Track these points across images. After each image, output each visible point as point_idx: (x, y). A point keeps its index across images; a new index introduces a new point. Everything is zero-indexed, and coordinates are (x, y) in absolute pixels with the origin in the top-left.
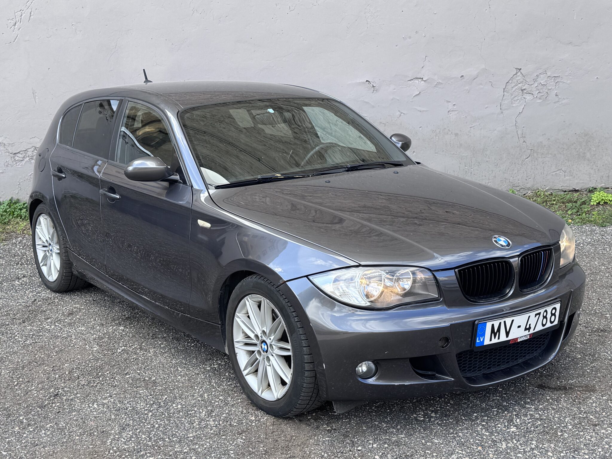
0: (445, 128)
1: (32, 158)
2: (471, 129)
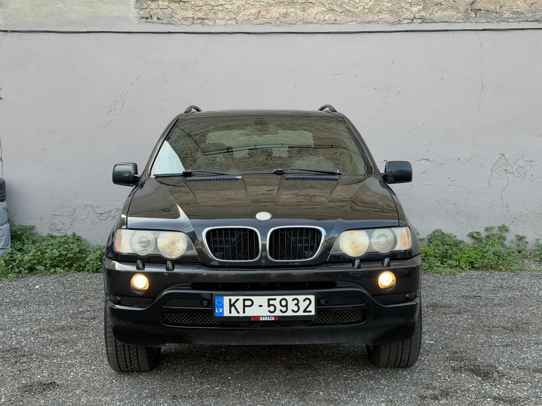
0: (446, 199)
1: (114, 218)
2: (467, 200)
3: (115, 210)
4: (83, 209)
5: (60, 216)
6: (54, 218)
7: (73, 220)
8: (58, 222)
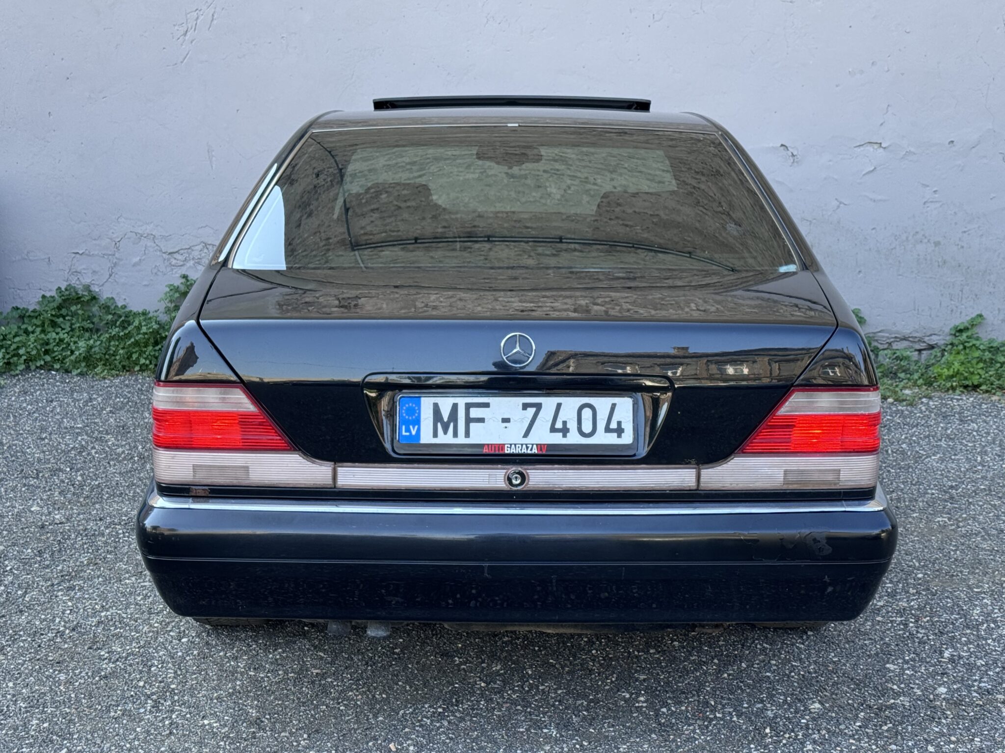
0: (917, 232)
1: (199, 263)
2: (964, 234)
3: (200, 247)
4: (134, 244)
5: (87, 255)
6: (75, 260)
7: (115, 264)
8: (84, 269)
